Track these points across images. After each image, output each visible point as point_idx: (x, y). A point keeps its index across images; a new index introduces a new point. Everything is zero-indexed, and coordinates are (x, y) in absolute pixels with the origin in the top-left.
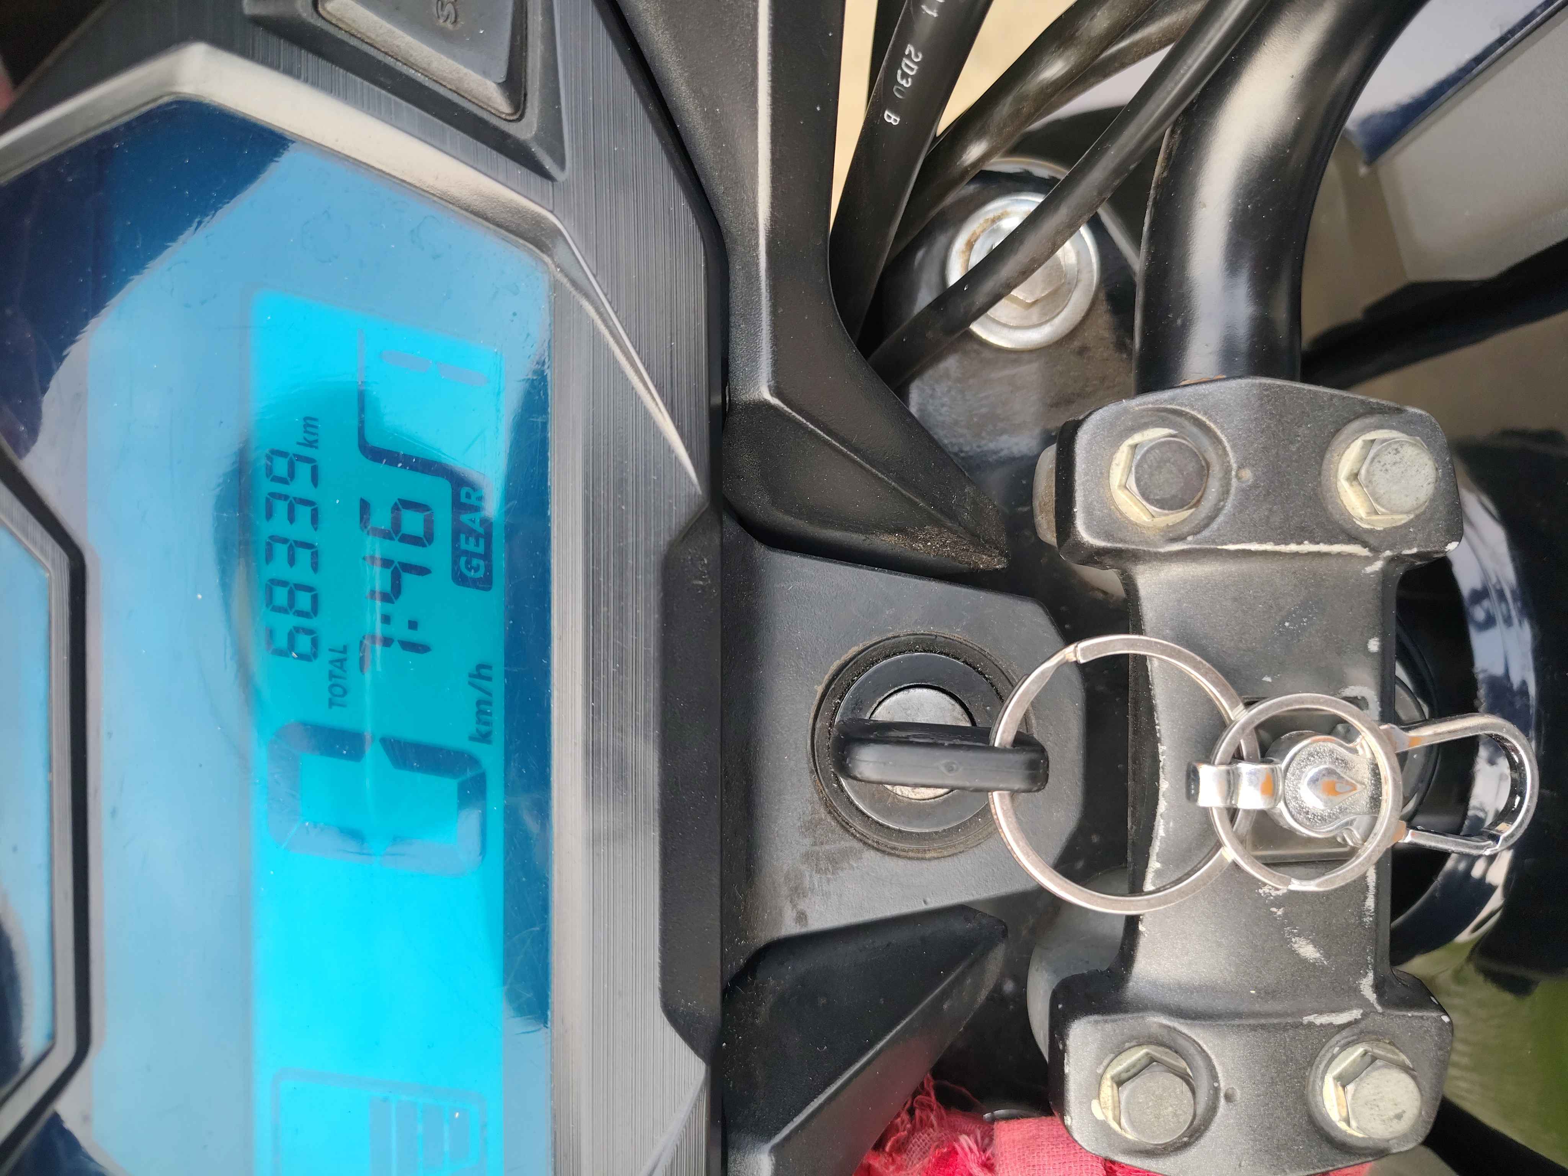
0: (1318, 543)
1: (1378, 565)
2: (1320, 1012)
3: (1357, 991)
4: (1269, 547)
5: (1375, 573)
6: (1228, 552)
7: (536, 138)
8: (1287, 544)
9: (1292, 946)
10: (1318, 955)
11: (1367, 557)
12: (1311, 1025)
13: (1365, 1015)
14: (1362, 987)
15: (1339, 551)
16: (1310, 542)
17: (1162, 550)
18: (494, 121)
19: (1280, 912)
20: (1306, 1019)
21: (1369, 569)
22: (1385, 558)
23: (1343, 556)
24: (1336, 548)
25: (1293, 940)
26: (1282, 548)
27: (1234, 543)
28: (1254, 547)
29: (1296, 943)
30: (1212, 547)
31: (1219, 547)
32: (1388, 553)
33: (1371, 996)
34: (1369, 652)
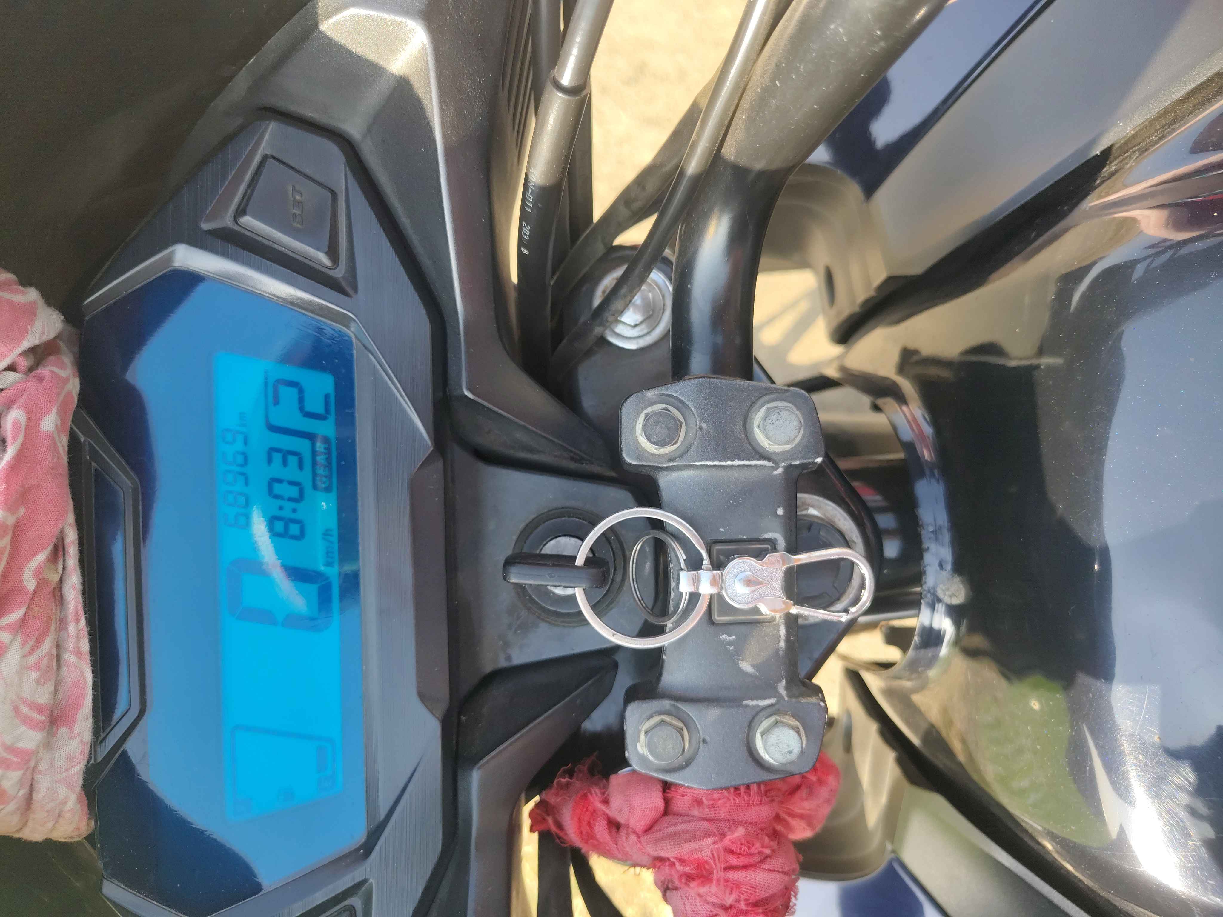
0: (743, 460)
1: (780, 471)
2: (752, 699)
3: (775, 688)
4: (717, 463)
5: (779, 474)
6: (696, 465)
7: (343, 277)
8: (726, 462)
9: (739, 666)
10: (753, 670)
11: (773, 466)
12: (747, 706)
13: (778, 702)
14: (778, 687)
15: (755, 464)
16: (738, 460)
17: (665, 466)
18: (323, 270)
19: (732, 648)
20: (745, 702)
21: (775, 473)
22: (783, 467)
23: (758, 466)
24: (753, 463)
25: (739, 662)
26: (723, 463)
27: (698, 462)
28: (709, 463)
29: (741, 664)
30: (688, 464)
31: (691, 464)
32: (783, 464)
33: (783, 692)
34: (778, 515)
